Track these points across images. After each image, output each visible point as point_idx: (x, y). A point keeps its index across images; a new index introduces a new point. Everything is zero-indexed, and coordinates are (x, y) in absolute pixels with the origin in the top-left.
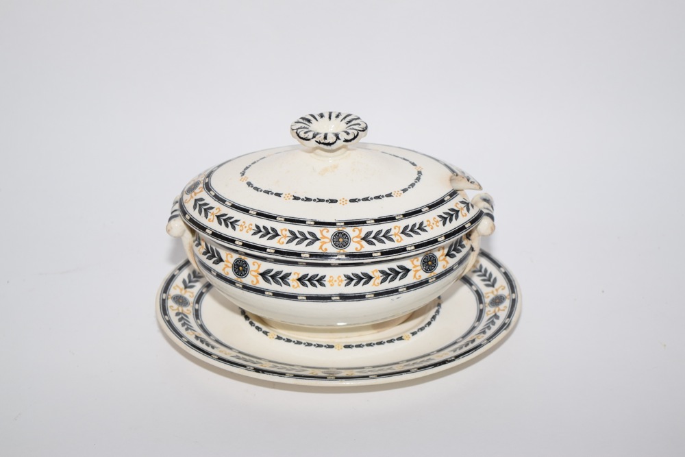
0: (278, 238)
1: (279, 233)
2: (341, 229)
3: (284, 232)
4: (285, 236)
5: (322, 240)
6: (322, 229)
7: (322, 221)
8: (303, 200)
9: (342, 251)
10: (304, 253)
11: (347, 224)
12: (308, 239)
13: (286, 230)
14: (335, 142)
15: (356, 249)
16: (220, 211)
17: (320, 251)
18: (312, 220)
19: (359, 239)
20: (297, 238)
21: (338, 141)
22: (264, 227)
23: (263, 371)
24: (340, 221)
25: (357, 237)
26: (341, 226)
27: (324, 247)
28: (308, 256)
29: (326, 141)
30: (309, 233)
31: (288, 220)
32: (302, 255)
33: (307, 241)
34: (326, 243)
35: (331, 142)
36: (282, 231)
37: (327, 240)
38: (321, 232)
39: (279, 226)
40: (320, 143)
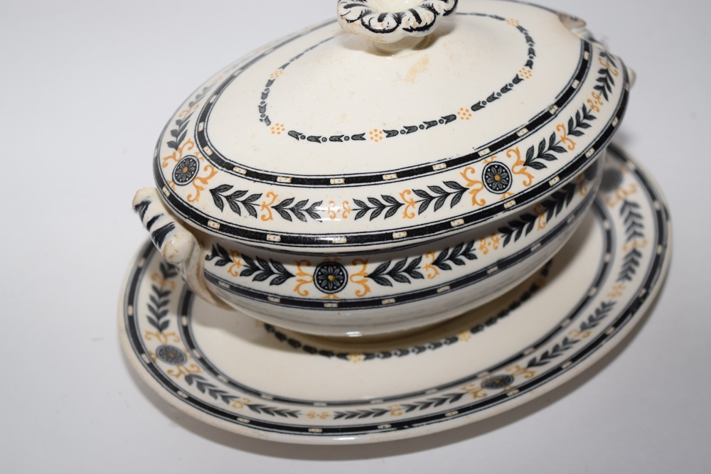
0: (401, 210)
1: (400, 200)
2: (489, 159)
3: (407, 197)
4: (413, 203)
5: (471, 188)
6: (462, 170)
7: (455, 157)
8: (403, 132)
9: (507, 196)
10: (454, 219)
11: (495, 147)
12: (448, 194)
13: (409, 192)
14: (434, 21)
15: (524, 183)
16: (275, 197)
17: (476, 207)
18: (440, 162)
19: (521, 167)
20: (432, 198)
21: (438, 17)
22: (371, 200)
23: (410, 424)
24: (482, 148)
25: (517, 164)
26: (488, 155)
27: (478, 199)
28: (461, 221)
29: (423, 24)
30: (447, 183)
31: (404, 174)
32: (453, 224)
33: (449, 199)
34: (478, 190)
35: (429, 23)
36: (402, 195)
37: (479, 186)
38: (464, 175)
39: (395, 189)
40: (411, 30)
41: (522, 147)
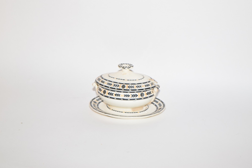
41: (129, 85)
